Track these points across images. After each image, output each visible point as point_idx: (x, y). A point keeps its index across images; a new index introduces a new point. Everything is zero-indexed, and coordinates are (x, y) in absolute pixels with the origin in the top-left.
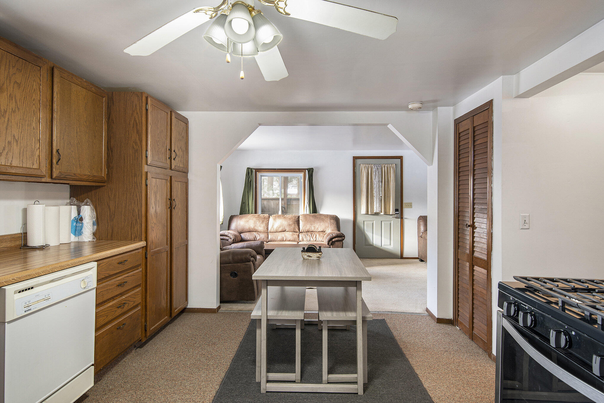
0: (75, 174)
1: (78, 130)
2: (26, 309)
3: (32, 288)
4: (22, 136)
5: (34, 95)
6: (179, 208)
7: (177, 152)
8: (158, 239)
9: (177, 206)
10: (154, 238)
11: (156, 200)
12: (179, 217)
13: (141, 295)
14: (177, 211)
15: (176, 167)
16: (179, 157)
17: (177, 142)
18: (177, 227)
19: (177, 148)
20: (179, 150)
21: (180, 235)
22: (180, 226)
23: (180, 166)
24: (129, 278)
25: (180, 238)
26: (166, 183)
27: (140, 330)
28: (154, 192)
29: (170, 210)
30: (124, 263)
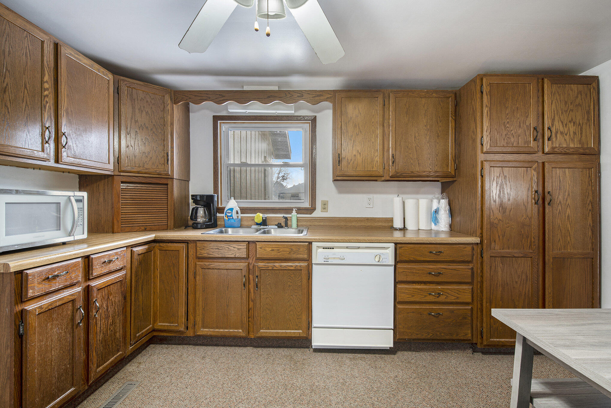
0: (412, 172)
1: (417, 135)
2: (325, 260)
3: (333, 248)
4: (364, 149)
5: (373, 119)
6: (568, 204)
7: (561, 129)
8: (508, 240)
9: (560, 202)
10: (499, 236)
11: (502, 193)
12: (568, 216)
13: (470, 294)
14: (560, 208)
15: (558, 149)
16: (566, 135)
17: (561, 115)
18: (561, 231)
19: (560, 123)
20: (566, 125)
21: (570, 242)
22: (570, 229)
23: (568, 148)
24: (449, 270)
25: (569, 246)
26: (527, 171)
27: (470, 332)
28: (497, 184)
29: (541, 206)
30: (438, 253)
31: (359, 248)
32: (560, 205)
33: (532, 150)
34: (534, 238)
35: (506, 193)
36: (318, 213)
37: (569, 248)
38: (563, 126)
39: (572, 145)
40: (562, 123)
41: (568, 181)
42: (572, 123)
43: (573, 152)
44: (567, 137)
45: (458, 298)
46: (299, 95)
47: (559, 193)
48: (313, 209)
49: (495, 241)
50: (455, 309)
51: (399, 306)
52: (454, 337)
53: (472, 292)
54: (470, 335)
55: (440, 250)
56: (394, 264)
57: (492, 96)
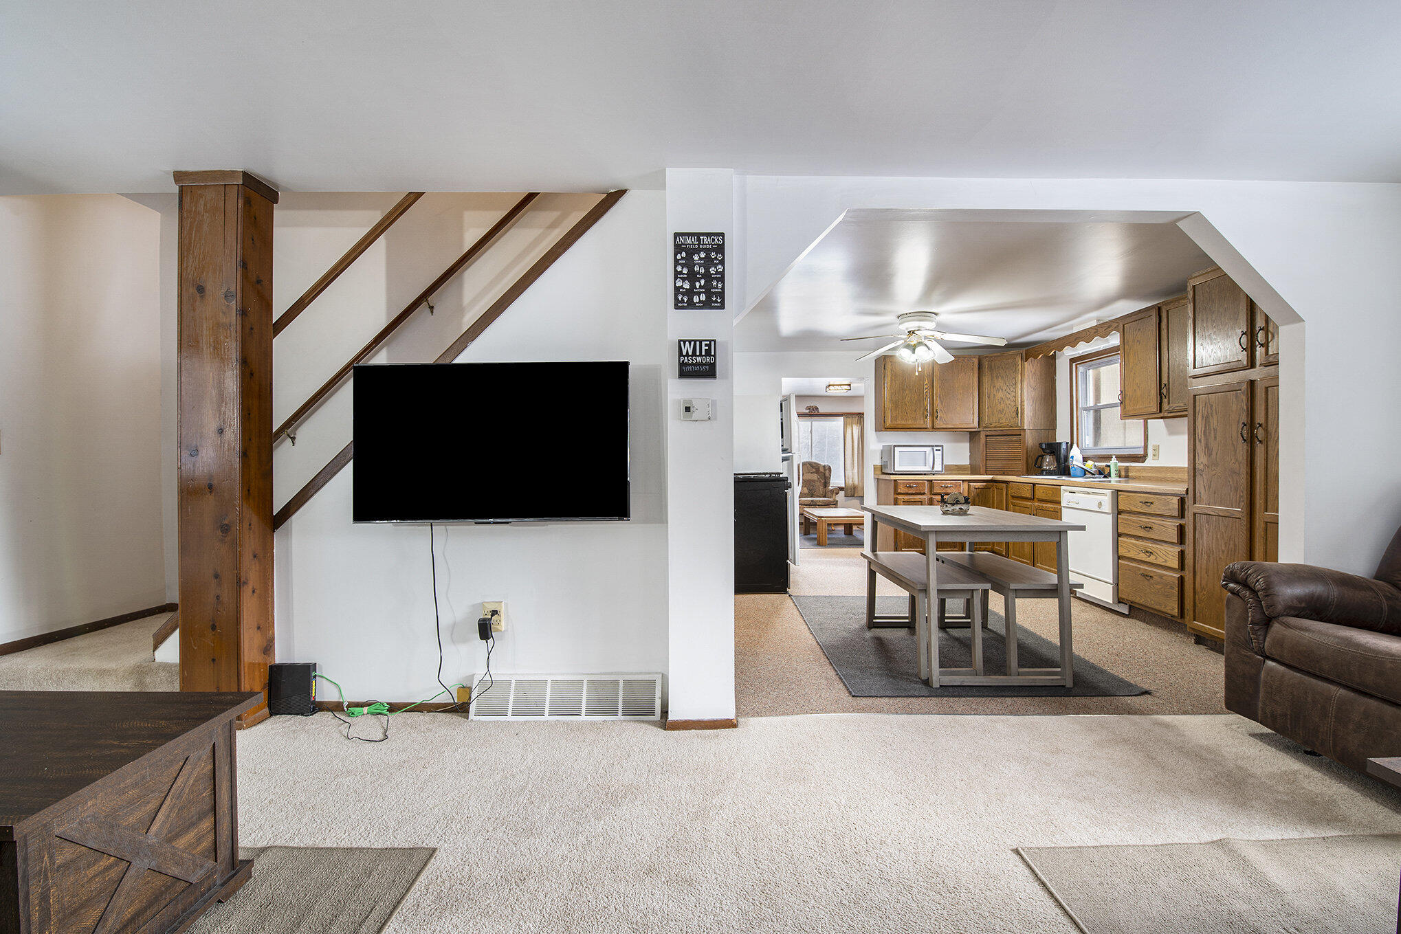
8: (1215, 492)
10: (1205, 486)
11: (1208, 428)
13: (1178, 560)
15: (1274, 358)
24: (1156, 526)
27: (1176, 606)
28: (1203, 417)
29: (1249, 445)
30: (1149, 504)
31: (1088, 493)
33: (1243, 366)
34: (1242, 492)
35: (1212, 428)
36: (1149, 462)
45: (1166, 561)
48: (1144, 457)
49: (1199, 494)
50: (1164, 575)
51: (1120, 561)
52: (1162, 609)
53: (1182, 555)
54: (1176, 610)
55: (1151, 501)
56: (1113, 513)
57: (1197, 301)
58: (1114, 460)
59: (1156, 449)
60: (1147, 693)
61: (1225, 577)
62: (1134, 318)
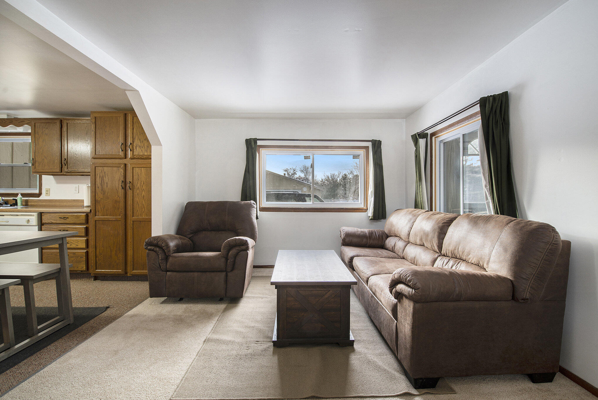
3: (4, 216)
6: (143, 189)
7: (139, 144)
8: (107, 210)
9: (138, 188)
10: (101, 208)
11: (103, 182)
12: (143, 196)
13: (85, 243)
14: (138, 191)
15: (137, 156)
16: (142, 148)
17: (139, 135)
18: (138, 205)
19: (139, 140)
20: (142, 142)
21: (144, 211)
22: (144, 204)
23: (144, 155)
24: (71, 229)
25: (143, 214)
26: (118, 169)
27: (85, 266)
28: (100, 177)
29: (125, 190)
30: (66, 218)
31: (17, 215)
32: (138, 190)
33: (121, 157)
34: (122, 210)
35: (105, 182)
36: (43, 197)
37: (144, 215)
38: (140, 142)
39: (146, 154)
40: (140, 140)
41: (143, 175)
42: (146, 141)
43: (146, 158)
44: (143, 149)
45: (77, 245)
46: (10, 121)
47: (137, 183)
48: (39, 195)
49: (99, 211)
50: (76, 252)
51: (43, 251)
52: (76, 269)
53: (87, 242)
54: (85, 268)
55: (67, 217)
56: (38, 225)
57: (97, 125)
58: (20, 196)
59: (48, 191)
60: (108, 308)
61: (145, 244)
62: (44, 121)
